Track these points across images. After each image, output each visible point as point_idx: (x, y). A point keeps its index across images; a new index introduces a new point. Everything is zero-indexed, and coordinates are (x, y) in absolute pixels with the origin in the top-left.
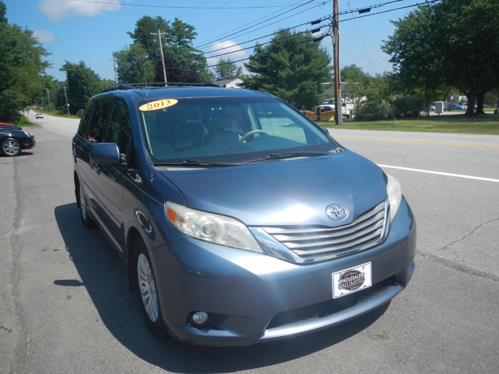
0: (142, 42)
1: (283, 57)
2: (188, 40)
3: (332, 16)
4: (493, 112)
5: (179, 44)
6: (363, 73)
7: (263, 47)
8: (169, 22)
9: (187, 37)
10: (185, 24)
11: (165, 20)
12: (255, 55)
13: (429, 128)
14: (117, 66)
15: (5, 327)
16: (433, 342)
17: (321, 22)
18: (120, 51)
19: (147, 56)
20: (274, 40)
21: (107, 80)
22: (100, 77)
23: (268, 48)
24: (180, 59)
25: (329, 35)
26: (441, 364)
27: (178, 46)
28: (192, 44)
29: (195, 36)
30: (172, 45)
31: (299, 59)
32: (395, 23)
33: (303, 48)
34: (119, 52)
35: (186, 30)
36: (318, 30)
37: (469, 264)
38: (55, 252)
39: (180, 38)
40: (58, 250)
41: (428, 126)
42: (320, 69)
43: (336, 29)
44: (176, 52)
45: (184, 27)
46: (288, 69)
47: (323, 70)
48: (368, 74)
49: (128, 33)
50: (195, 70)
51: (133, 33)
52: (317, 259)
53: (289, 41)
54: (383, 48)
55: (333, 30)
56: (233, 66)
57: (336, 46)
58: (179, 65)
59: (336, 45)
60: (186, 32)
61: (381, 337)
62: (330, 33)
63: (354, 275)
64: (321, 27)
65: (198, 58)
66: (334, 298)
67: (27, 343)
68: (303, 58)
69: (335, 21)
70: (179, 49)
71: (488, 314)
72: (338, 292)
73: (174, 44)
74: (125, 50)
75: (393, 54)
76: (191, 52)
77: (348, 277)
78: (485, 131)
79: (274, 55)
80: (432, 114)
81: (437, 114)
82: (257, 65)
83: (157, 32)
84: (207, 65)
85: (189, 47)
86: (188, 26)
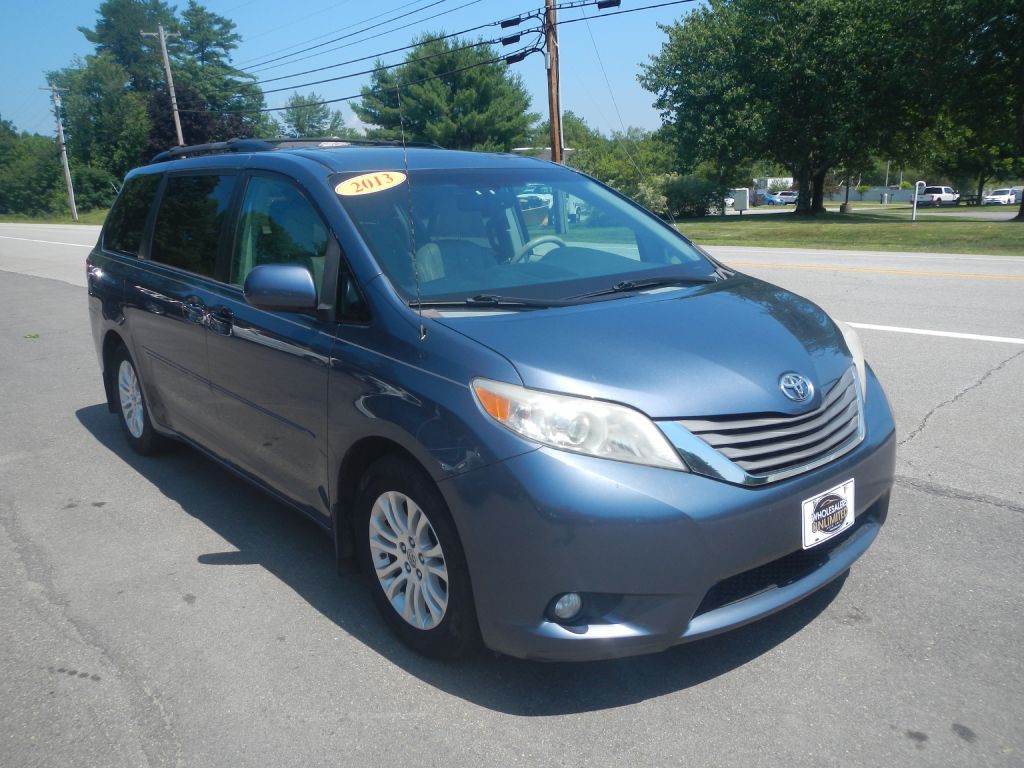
0: (115, 52)
1: (436, 93)
2: (221, 51)
3: (543, 11)
4: (838, 210)
5: (202, 59)
6: (588, 130)
7: (389, 71)
8: (175, 8)
9: (220, 45)
10: (213, 15)
11: (166, 3)
12: (375, 88)
13: (739, 238)
14: (59, 103)
15: (80, 670)
16: (949, 618)
17: (521, 24)
18: (62, 69)
19: (128, 84)
20: (414, 58)
21: (32, 134)
22: (15, 128)
23: (403, 74)
24: (204, 91)
25: (539, 50)
26: (981, 654)
27: (199, 63)
28: (231, 60)
29: (236, 42)
30: (185, 59)
31: (467, 98)
32: (667, 30)
33: (474, 75)
34: (61, 72)
35: (216, 27)
36: (515, 39)
37: (941, 480)
38: (96, 508)
39: (203, 44)
40: (103, 504)
41: (736, 234)
42: (510, 119)
43: (552, 38)
44: (195, 74)
45: (210, 23)
46: (444, 118)
47: (515, 122)
48: (597, 131)
49: (81, 29)
50: (239, 116)
51: (94, 30)
52: (772, 478)
53: (446, 62)
54: (642, 78)
55: (547, 41)
56: (321, 110)
57: (552, 74)
58: (204, 104)
59: (554, 72)
60: (215, 33)
61: (857, 618)
62: (539, 46)
63: (833, 503)
64: (522, 34)
65: (245, 89)
66: (805, 548)
67: (151, 699)
68: (475, 95)
69: (549, 21)
70: (202, 69)
71: (1015, 562)
72: (811, 538)
73: (189, 57)
74: (76, 68)
75: (661, 92)
76: (229, 77)
77: (824, 508)
78: (844, 244)
79: (415, 88)
80: (730, 211)
81: (738, 213)
82: (379, 108)
83: (157, 30)
84: (265, 105)
85: (224, 67)
86: (219, 21)
